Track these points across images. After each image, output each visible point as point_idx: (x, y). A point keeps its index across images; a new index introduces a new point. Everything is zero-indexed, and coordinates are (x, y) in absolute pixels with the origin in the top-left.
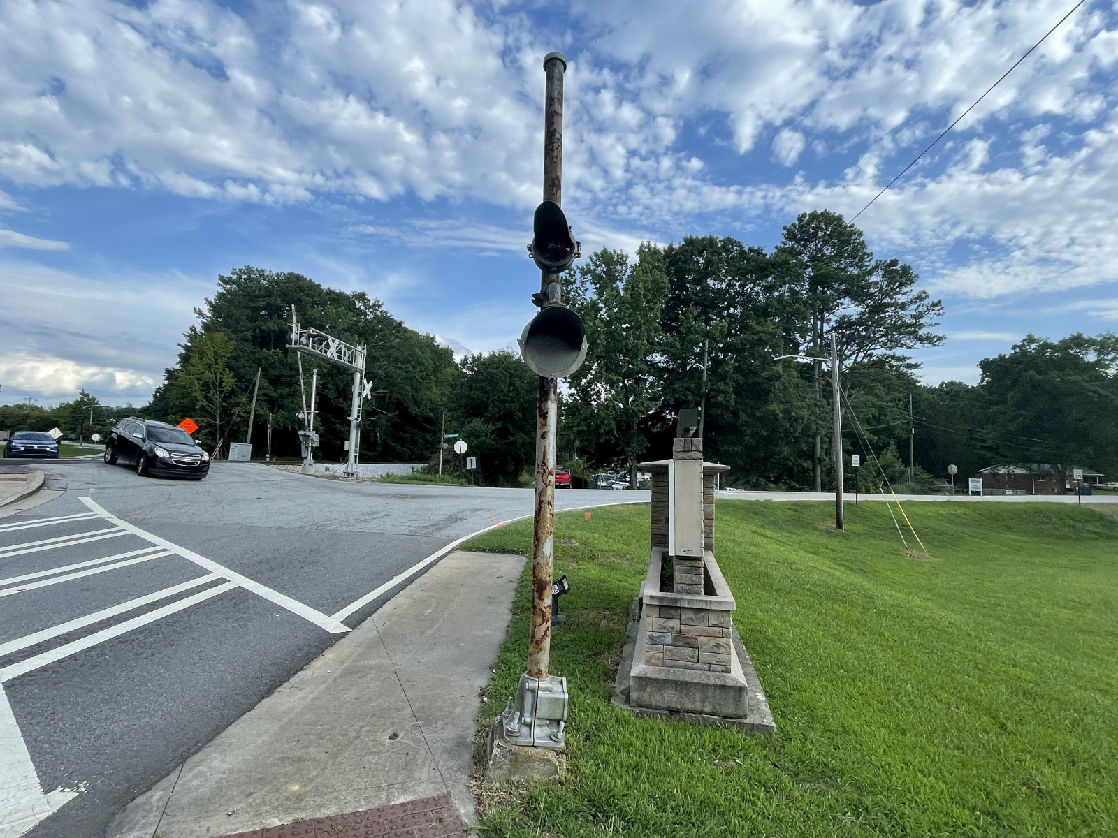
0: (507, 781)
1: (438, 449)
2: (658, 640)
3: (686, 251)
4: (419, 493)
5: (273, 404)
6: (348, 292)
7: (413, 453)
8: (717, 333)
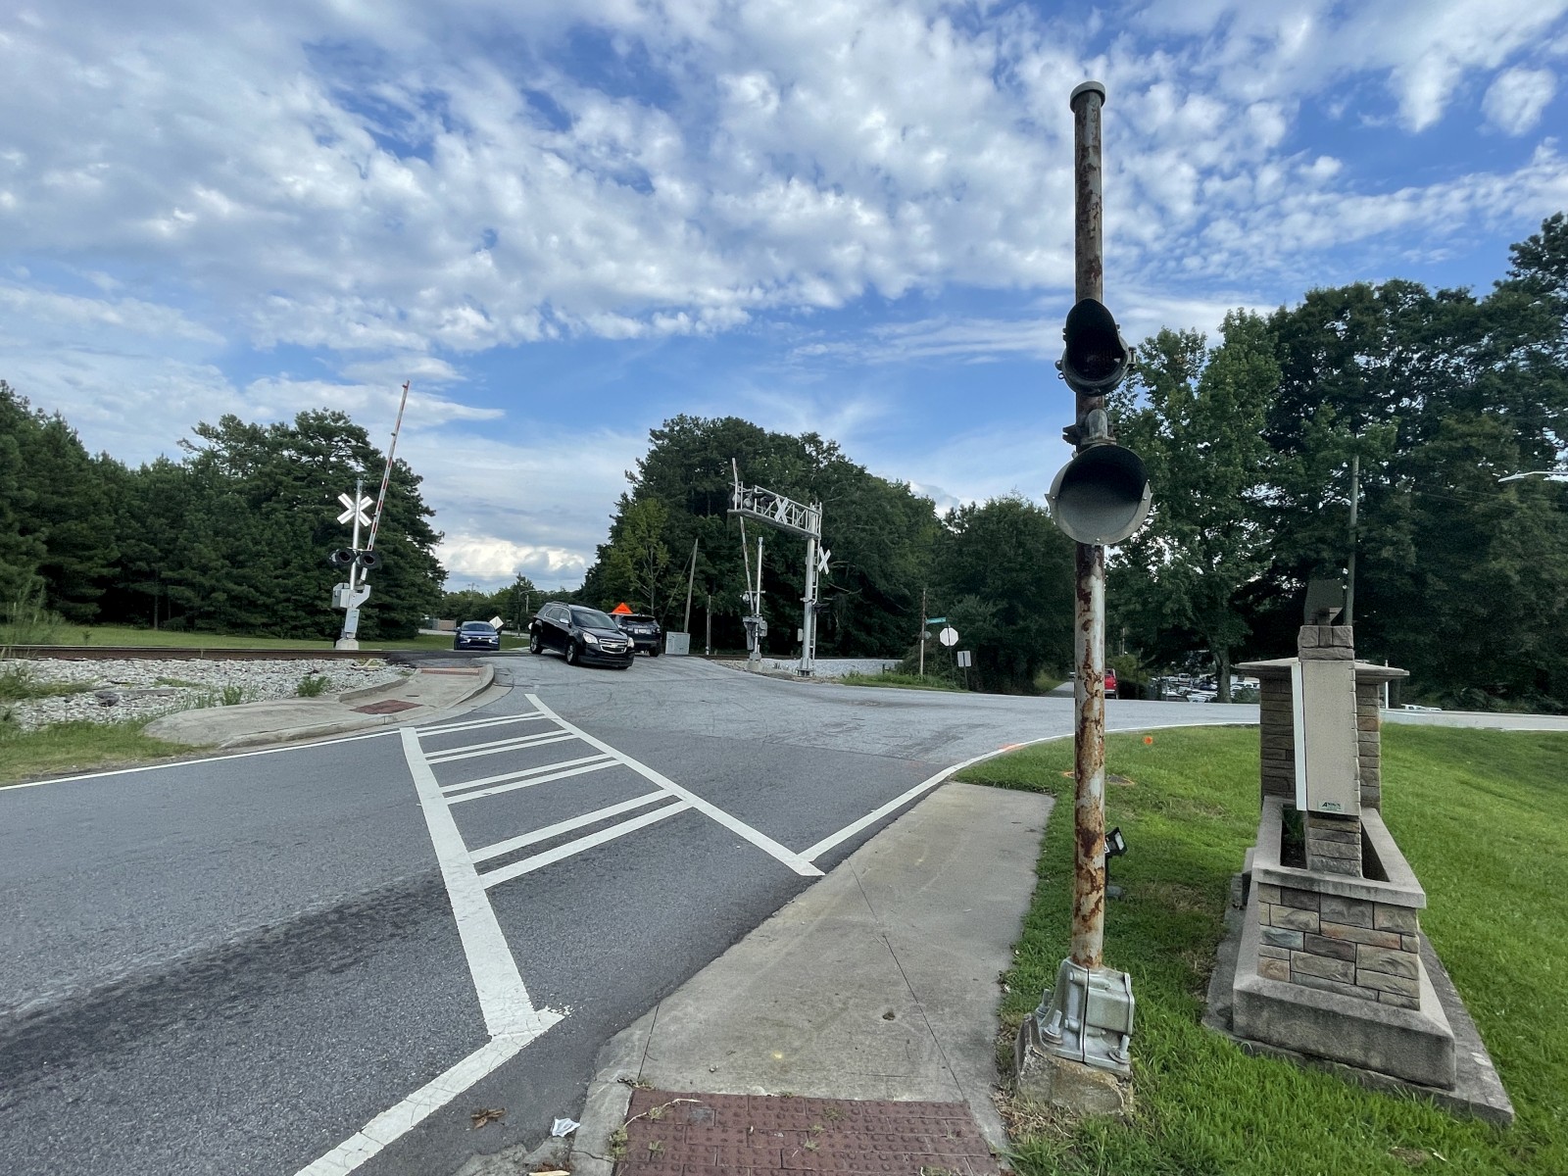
0: (1047, 1103)
1: (916, 641)
2: (1281, 940)
3: (1311, 314)
4: (896, 700)
5: (711, 583)
6: (796, 435)
7: (882, 645)
8: (1377, 444)
